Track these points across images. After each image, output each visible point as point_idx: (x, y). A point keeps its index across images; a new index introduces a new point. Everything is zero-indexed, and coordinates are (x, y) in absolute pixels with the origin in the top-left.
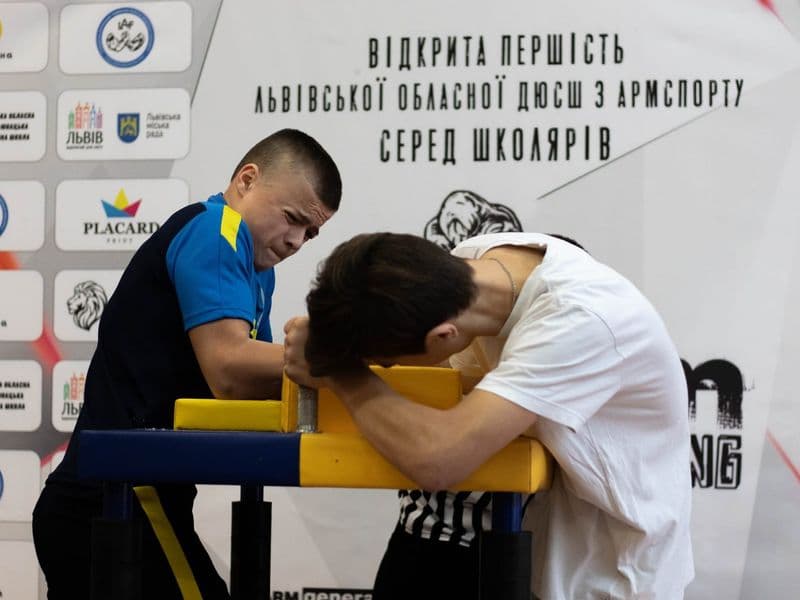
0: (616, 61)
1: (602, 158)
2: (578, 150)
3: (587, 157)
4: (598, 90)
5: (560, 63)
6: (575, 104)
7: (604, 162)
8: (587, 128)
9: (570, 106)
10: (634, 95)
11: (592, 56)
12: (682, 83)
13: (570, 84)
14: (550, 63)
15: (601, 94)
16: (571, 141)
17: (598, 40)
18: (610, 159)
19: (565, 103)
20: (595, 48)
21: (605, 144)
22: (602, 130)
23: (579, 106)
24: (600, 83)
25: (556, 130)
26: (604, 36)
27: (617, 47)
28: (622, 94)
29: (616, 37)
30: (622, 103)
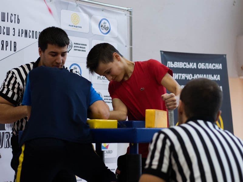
0: (18, 23)
1: (14, 51)
2: (9, 47)
3: (11, 50)
4: (14, 31)
5: (5, 21)
6: (8, 34)
7: (15, 52)
8: (11, 41)
9: (7, 35)
10: (22, 33)
11: (12, 20)
12: (33, 31)
13: (7, 27)
14: (2, 21)
15: (14, 32)
16: (7, 45)
17: (14, 16)
18: (16, 51)
19: (6, 33)
20: (13, 18)
21: (15, 47)
22: (14, 42)
23: (9, 35)
24: (14, 29)
25: (3, 41)
26: (15, 15)
27: (18, 19)
28: (19, 33)
29: (18, 15)
30: (19, 35)
